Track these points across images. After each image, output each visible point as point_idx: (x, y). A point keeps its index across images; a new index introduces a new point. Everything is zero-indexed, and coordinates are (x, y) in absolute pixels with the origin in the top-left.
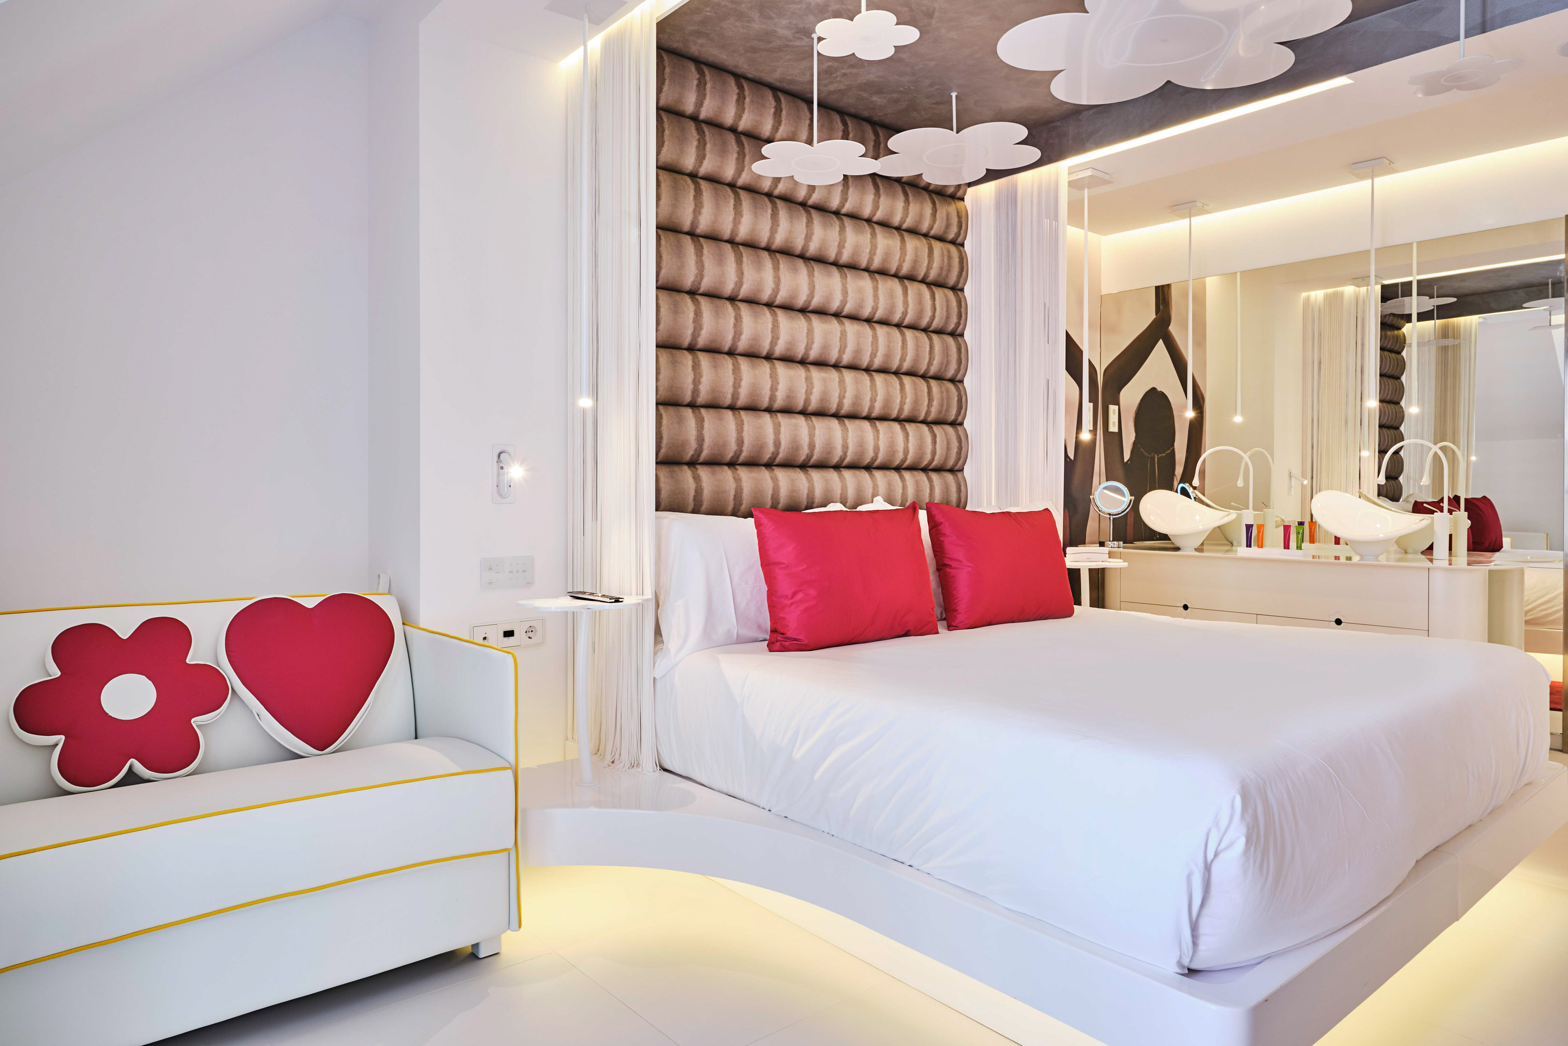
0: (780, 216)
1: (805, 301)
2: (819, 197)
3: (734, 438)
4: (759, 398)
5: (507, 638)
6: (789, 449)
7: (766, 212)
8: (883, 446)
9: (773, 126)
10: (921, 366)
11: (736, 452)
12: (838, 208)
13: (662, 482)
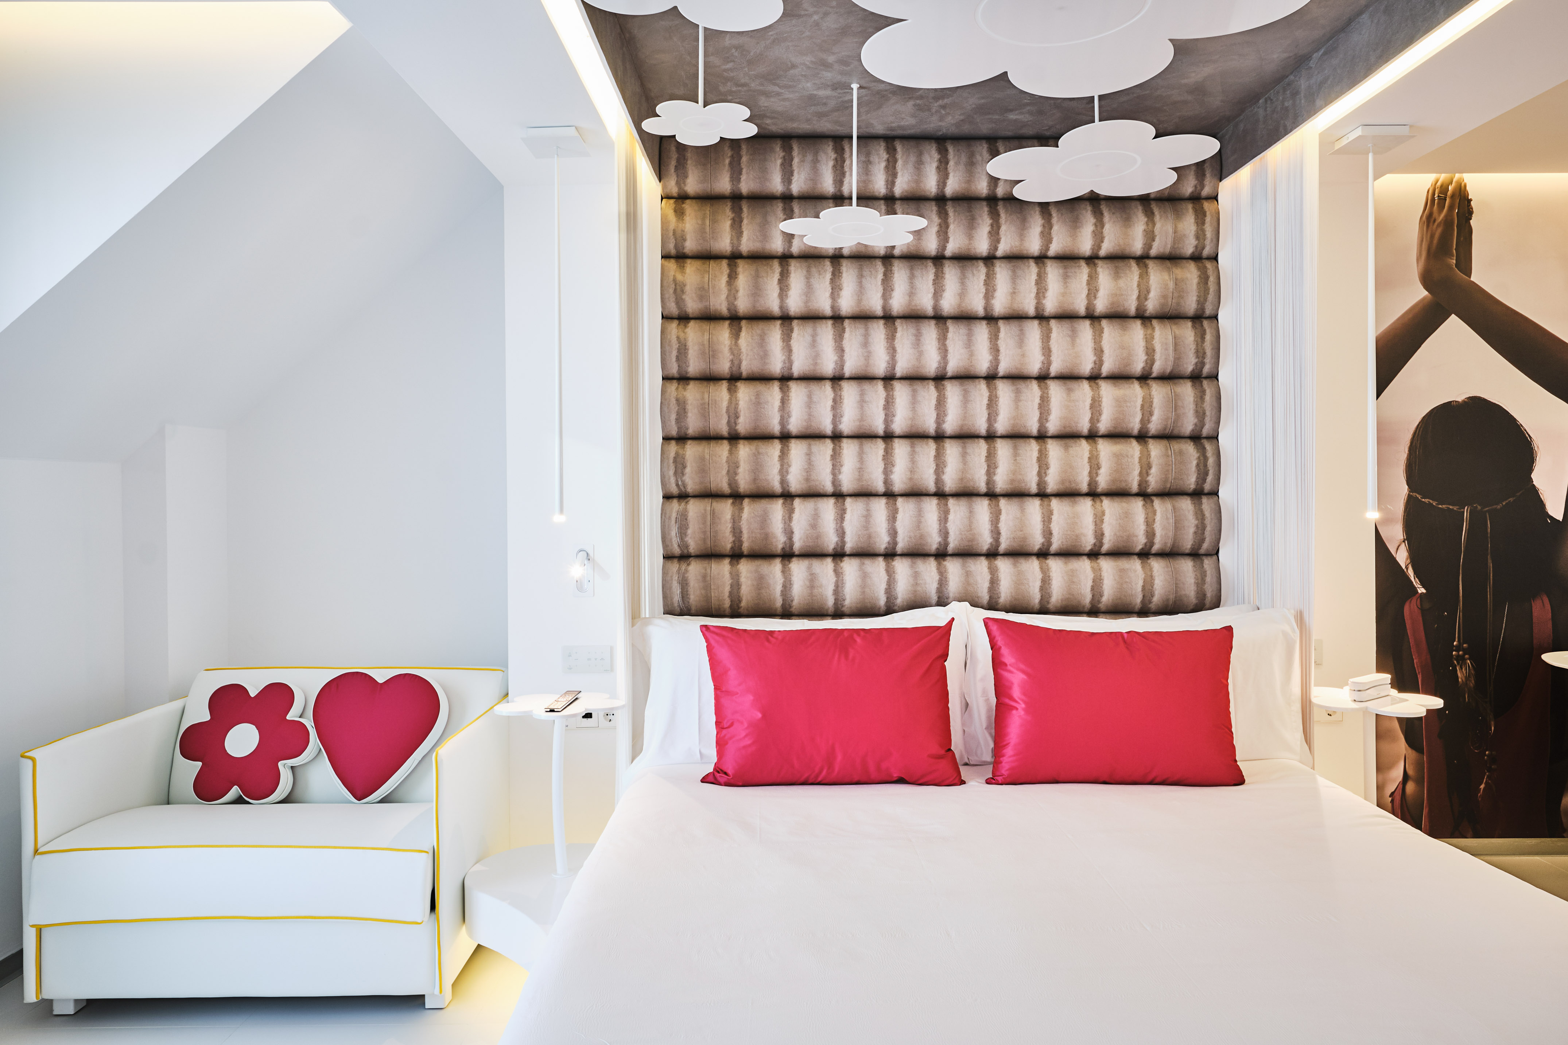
0: (895, 279)
1: (937, 368)
2: (958, 245)
3: (832, 529)
4: (869, 483)
5: (586, 719)
6: (910, 538)
7: (876, 278)
8: (1057, 529)
9: (887, 181)
10: (1131, 425)
11: (837, 543)
12: (989, 253)
13: (743, 577)
